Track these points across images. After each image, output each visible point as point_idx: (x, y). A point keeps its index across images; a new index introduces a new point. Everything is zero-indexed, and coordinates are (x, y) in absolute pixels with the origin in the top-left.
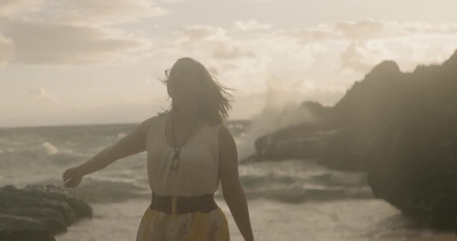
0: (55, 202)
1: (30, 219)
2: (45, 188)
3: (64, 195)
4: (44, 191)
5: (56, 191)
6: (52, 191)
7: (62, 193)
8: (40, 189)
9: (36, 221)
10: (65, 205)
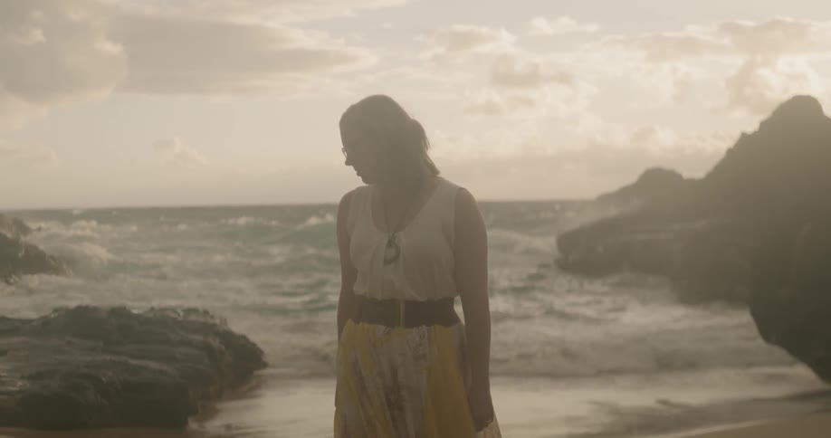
0: (198, 338)
1: (153, 365)
2: (182, 314)
3: (214, 325)
4: (180, 319)
5: (201, 319)
6: (193, 317)
7: (211, 322)
8: (173, 315)
9: (165, 367)
10: (215, 343)
